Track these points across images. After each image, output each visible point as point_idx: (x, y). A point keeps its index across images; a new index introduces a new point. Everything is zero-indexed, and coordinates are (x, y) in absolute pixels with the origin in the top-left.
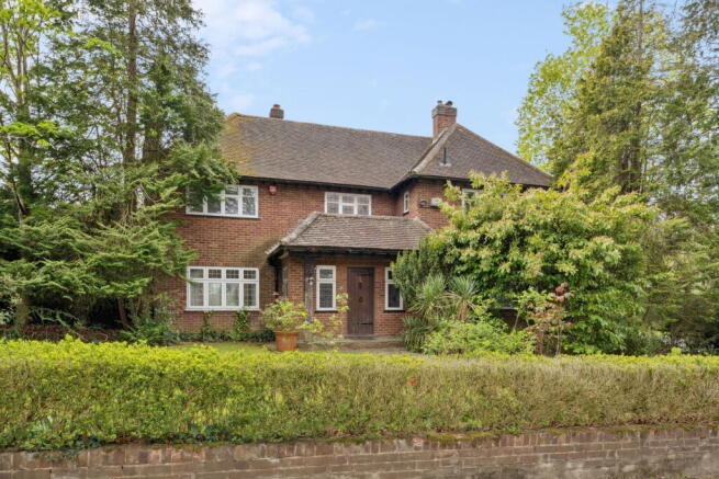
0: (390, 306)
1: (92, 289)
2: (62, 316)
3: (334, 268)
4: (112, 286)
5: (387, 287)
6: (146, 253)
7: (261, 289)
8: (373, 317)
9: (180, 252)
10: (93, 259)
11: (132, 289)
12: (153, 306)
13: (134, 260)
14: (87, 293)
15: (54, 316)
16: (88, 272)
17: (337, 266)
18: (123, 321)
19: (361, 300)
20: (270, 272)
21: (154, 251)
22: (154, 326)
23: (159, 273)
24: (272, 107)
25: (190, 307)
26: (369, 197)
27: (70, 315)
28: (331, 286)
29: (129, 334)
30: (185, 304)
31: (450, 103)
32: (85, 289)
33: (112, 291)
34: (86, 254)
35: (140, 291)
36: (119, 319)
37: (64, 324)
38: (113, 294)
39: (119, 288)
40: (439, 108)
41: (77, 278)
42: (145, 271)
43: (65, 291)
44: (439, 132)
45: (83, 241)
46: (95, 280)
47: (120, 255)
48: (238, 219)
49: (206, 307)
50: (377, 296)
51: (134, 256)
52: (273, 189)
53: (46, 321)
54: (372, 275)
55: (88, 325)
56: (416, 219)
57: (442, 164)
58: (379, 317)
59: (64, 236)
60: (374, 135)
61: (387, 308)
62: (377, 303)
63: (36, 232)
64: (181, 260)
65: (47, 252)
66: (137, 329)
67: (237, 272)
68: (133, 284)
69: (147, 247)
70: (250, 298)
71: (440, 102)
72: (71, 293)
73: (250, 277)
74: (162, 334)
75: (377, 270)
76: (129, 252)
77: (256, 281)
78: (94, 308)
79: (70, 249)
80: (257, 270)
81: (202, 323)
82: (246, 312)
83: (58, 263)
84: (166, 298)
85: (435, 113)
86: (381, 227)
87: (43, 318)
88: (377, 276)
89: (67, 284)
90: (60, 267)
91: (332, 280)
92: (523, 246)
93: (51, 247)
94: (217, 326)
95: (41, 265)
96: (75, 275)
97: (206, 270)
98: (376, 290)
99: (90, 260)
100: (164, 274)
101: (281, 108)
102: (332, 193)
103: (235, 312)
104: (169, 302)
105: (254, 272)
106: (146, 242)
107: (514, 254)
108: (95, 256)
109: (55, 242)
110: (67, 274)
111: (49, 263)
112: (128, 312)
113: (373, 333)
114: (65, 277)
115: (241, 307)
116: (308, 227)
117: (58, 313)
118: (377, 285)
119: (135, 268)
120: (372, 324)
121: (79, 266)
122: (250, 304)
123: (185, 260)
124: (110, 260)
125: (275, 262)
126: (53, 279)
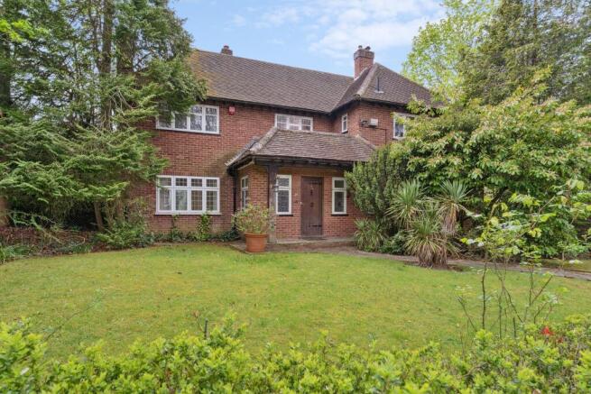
0: (336, 210)
1: (70, 192)
2: (37, 220)
3: (290, 177)
4: (90, 189)
5: (333, 194)
6: (124, 157)
7: (221, 196)
8: (322, 220)
9: (154, 159)
10: (70, 161)
11: (110, 193)
12: (128, 210)
13: (113, 163)
14: (64, 197)
15: (29, 218)
16: (65, 174)
17: (293, 176)
18: (100, 224)
19: (312, 205)
20: (229, 182)
21: (133, 156)
22: (130, 228)
23: (136, 178)
24: (222, 47)
25: (159, 211)
26: (311, 119)
27: (46, 218)
28: (287, 192)
29: (106, 236)
30: (155, 209)
31: (368, 48)
32: (62, 192)
33: (90, 194)
34: (62, 156)
35: (118, 194)
36: (95, 221)
37: (39, 227)
38: (91, 197)
39: (97, 192)
40: (360, 51)
41: (53, 181)
42: (124, 176)
43: (40, 193)
44: (361, 71)
45: (60, 143)
46: (72, 182)
47: (99, 157)
48: (202, 134)
49: (173, 211)
50: (325, 202)
51: (114, 159)
52: (232, 110)
53: (19, 225)
54: (321, 184)
55: (65, 228)
56: (357, 136)
57: (376, 91)
58: (327, 220)
59: (39, 138)
60: (307, 72)
61: (334, 213)
62: (325, 208)
63: (11, 133)
64: (156, 166)
65: (21, 153)
66: (114, 232)
67: (201, 181)
68: (111, 188)
69: (127, 151)
70: (212, 203)
71: (360, 46)
72: (46, 196)
73: (212, 186)
74: (138, 236)
75: (326, 180)
76: (108, 155)
77: (217, 189)
78: (71, 211)
79: (45, 151)
80: (218, 179)
81: (170, 226)
82: (209, 216)
83: (33, 164)
84: (142, 203)
85: (357, 56)
86: (331, 142)
87: (15, 222)
88: (325, 184)
89: (43, 186)
90: (35, 169)
91: (289, 188)
92: (492, 154)
93: (26, 149)
94: (183, 228)
95: (14, 166)
96: (51, 177)
97: (173, 178)
98: (325, 197)
99: (66, 163)
100: (140, 179)
101: (230, 49)
102: (281, 115)
103: (199, 215)
104: (144, 206)
105: (216, 181)
106: (126, 145)
107: (485, 161)
108: (73, 158)
109: (30, 143)
110: (42, 175)
111: (22, 164)
112: (103, 215)
113: (321, 234)
114: (40, 179)
115: (204, 211)
116: (270, 140)
117: (33, 216)
118: (325, 193)
119: (114, 172)
120: (321, 226)
121: (55, 168)
122: (212, 209)
123: (160, 166)
124: (88, 163)
125: (234, 172)
126: (27, 180)
